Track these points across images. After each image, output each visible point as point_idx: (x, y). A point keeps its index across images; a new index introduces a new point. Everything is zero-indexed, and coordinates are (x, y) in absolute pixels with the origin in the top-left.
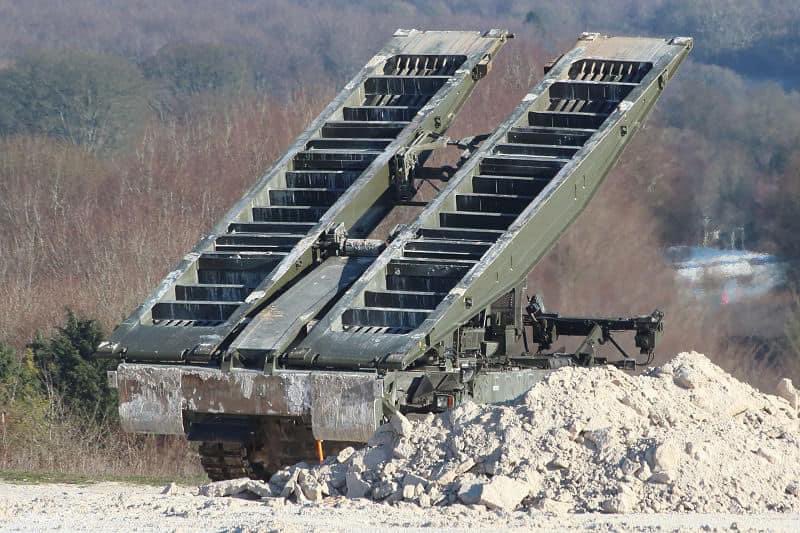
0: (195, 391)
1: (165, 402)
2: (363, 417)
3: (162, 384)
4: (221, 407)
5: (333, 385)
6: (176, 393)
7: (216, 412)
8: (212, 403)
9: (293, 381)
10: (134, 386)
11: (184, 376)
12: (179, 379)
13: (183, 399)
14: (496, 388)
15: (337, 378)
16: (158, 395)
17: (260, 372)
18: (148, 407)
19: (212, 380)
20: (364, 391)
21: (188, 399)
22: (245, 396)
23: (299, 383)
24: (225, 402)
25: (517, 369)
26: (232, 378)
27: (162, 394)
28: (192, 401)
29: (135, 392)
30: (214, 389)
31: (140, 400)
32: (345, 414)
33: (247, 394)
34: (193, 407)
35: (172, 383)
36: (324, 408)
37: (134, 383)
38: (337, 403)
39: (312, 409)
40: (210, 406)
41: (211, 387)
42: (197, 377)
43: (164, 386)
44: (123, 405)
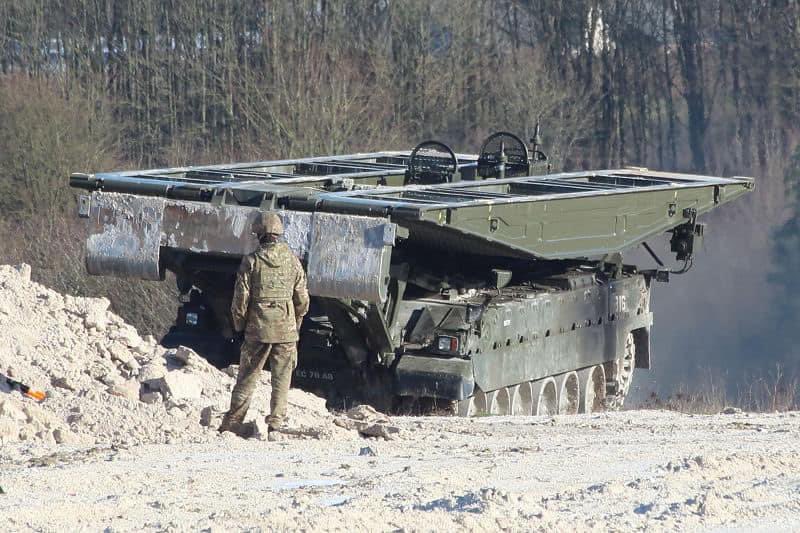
0: (178, 224)
1: (141, 236)
2: (367, 267)
3: (141, 215)
4: (206, 246)
5: (338, 227)
6: (155, 227)
7: (199, 251)
8: (196, 240)
9: (292, 220)
10: (109, 216)
11: (168, 207)
12: (162, 210)
13: (164, 234)
14: (507, 323)
15: (345, 220)
16: (134, 227)
17: (256, 208)
18: (121, 240)
19: (198, 214)
20: (373, 236)
21: (168, 234)
22: (235, 234)
23: (299, 223)
24: (211, 239)
25: (531, 296)
26: (223, 212)
27: (139, 226)
28: (172, 236)
29: (108, 223)
30: (200, 225)
31: (112, 232)
32: (346, 262)
33: (238, 232)
34: (173, 243)
35: (152, 214)
36: (324, 253)
37: (109, 212)
38: (340, 247)
39: (310, 254)
40: (192, 244)
41: (196, 221)
42: (183, 210)
43: (143, 217)
44: (93, 237)
